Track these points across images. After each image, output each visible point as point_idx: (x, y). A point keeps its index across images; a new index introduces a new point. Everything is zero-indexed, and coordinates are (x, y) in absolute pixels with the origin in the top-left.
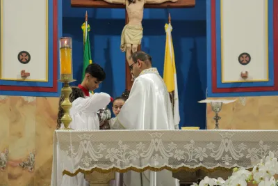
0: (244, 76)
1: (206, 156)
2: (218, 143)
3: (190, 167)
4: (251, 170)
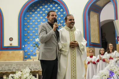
0: (11, 44)
1: (8, 69)
2: (12, 65)
3: (3, 72)
4: (22, 72)
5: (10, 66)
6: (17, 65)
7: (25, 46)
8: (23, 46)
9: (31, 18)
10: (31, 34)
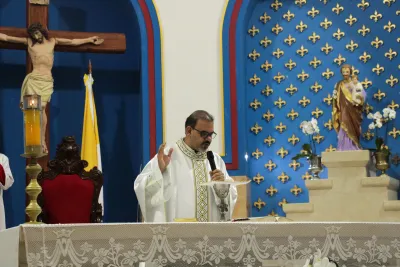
1: (224, 257)
2: (237, 240)
5: (229, 244)
6: (260, 239)
7: (252, 157)
8: (246, 157)
9: (278, 28)
10: (280, 102)
